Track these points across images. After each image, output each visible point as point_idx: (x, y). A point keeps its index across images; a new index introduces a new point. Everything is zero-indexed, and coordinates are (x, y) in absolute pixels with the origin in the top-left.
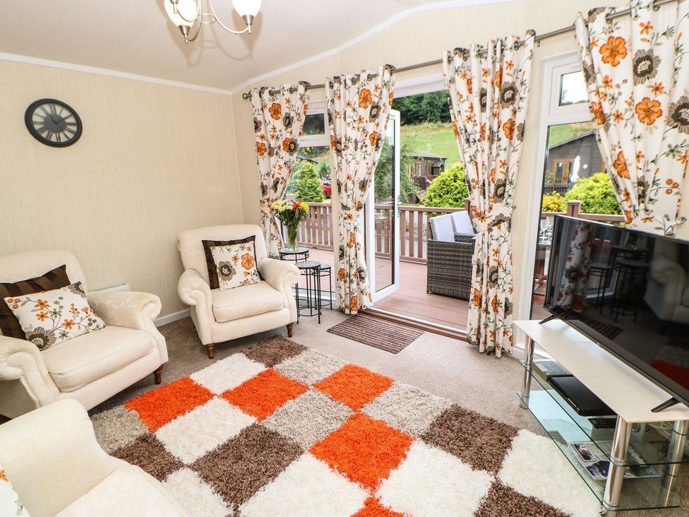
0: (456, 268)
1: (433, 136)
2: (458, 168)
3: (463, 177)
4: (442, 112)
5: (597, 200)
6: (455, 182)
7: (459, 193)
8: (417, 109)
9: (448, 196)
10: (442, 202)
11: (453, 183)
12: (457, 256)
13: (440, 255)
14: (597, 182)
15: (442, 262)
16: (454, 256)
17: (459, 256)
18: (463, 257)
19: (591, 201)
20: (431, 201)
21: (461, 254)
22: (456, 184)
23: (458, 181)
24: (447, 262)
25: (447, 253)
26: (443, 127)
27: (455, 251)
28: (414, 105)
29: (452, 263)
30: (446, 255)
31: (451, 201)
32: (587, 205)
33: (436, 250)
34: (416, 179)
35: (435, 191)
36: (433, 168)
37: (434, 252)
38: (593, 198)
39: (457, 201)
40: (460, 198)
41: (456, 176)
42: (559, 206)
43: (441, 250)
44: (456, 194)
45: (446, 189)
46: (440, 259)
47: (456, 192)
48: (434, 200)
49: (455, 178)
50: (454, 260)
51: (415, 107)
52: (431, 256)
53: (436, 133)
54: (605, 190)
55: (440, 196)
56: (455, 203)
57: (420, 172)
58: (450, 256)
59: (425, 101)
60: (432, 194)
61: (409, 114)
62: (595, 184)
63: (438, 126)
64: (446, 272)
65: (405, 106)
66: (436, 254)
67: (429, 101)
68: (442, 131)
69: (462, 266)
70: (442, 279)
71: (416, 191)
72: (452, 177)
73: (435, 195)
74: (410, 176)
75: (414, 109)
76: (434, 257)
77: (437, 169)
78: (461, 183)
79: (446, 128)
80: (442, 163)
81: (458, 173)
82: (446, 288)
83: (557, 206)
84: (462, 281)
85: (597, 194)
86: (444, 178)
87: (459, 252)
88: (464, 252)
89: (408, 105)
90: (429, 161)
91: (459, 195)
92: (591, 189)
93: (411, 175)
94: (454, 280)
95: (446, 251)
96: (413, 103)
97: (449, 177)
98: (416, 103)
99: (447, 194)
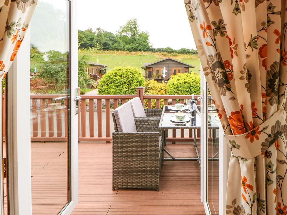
0: (144, 158)
1: (99, 56)
2: (117, 69)
3: (120, 74)
4: (103, 46)
5: (182, 85)
6: (116, 76)
7: (118, 82)
8: (90, 43)
9: (112, 84)
10: (109, 88)
11: (115, 77)
12: (144, 146)
13: (127, 147)
14: (180, 77)
15: (129, 154)
16: (142, 146)
17: (146, 146)
18: (151, 146)
19: (180, 85)
20: (102, 87)
21: (149, 144)
22: (117, 78)
23: (118, 76)
24: (134, 154)
25: (133, 144)
26: (104, 53)
27: (142, 142)
28: (89, 41)
29: (139, 154)
30: (133, 147)
31: (114, 87)
32: (178, 87)
33: (122, 143)
34: (91, 75)
35: (104, 82)
36: (100, 70)
37: (120, 145)
38: (180, 84)
39: (118, 87)
40: (119, 85)
41: (116, 74)
42: (165, 88)
43: (127, 142)
44: (117, 83)
45: (111, 81)
46: (127, 152)
47: (117, 82)
48: (104, 87)
49: (116, 75)
50: (142, 151)
51: (89, 42)
52: (116, 150)
53: (101, 55)
54: (184, 81)
55: (107, 84)
56: (116, 88)
57: (93, 72)
58: (137, 147)
59: (95, 40)
60: (103, 84)
61: (86, 45)
62: (180, 78)
63: (102, 52)
64: (134, 164)
65: (84, 41)
66: (122, 147)
67: (97, 40)
68: (104, 54)
69: (151, 155)
70: (130, 172)
71: (92, 82)
72: (114, 74)
73: (104, 84)
74: (87, 74)
75: (89, 43)
76: (120, 150)
77: (102, 71)
78: (120, 77)
79: (106, 53)
80: (105, 68)
81: (117, 72)
82: (135, 181)
83: (164, 88)
84: (151, 171)
85: (182, 82)
86: (109, 75)
87: (147, 142)
88: (151, 141)
89: (86, 41)
90: (98, 67)
91: (119, 84)
92: (179, 80)
93: (89, 74)
94: (143, 172)
95: (132, 142)
96: (88, 40)
97: (112, 74)
98: (90, 41)
99: (112, 83)
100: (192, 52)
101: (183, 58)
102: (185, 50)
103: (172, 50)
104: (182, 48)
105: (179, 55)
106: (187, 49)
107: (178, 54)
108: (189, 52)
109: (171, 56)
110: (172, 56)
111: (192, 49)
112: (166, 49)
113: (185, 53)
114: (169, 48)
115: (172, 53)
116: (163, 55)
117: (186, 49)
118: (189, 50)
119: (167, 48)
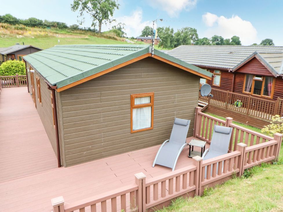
100: (45, 25)
101: (36, 35)
102: (35, 22)
103: (15, 19)
104: (30, 18)
105: (28, 28)
106: (39, 20)
107: (25, 27)
108: (41, 24)
109: (15, 28)
110: (17, 29)
111: (46, 21)
112: (4, 16)
113: (36, 25)
114: (9, 16)
115: (17, 25)
116: (2, 27)
117: (36, 19)
118: (41, 21)
119: (6, 15)
